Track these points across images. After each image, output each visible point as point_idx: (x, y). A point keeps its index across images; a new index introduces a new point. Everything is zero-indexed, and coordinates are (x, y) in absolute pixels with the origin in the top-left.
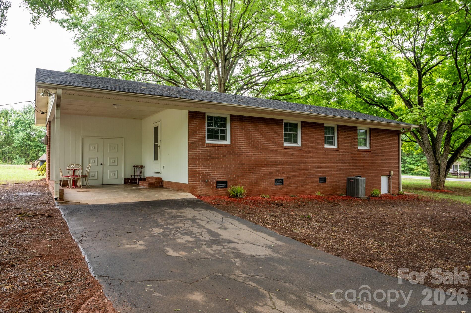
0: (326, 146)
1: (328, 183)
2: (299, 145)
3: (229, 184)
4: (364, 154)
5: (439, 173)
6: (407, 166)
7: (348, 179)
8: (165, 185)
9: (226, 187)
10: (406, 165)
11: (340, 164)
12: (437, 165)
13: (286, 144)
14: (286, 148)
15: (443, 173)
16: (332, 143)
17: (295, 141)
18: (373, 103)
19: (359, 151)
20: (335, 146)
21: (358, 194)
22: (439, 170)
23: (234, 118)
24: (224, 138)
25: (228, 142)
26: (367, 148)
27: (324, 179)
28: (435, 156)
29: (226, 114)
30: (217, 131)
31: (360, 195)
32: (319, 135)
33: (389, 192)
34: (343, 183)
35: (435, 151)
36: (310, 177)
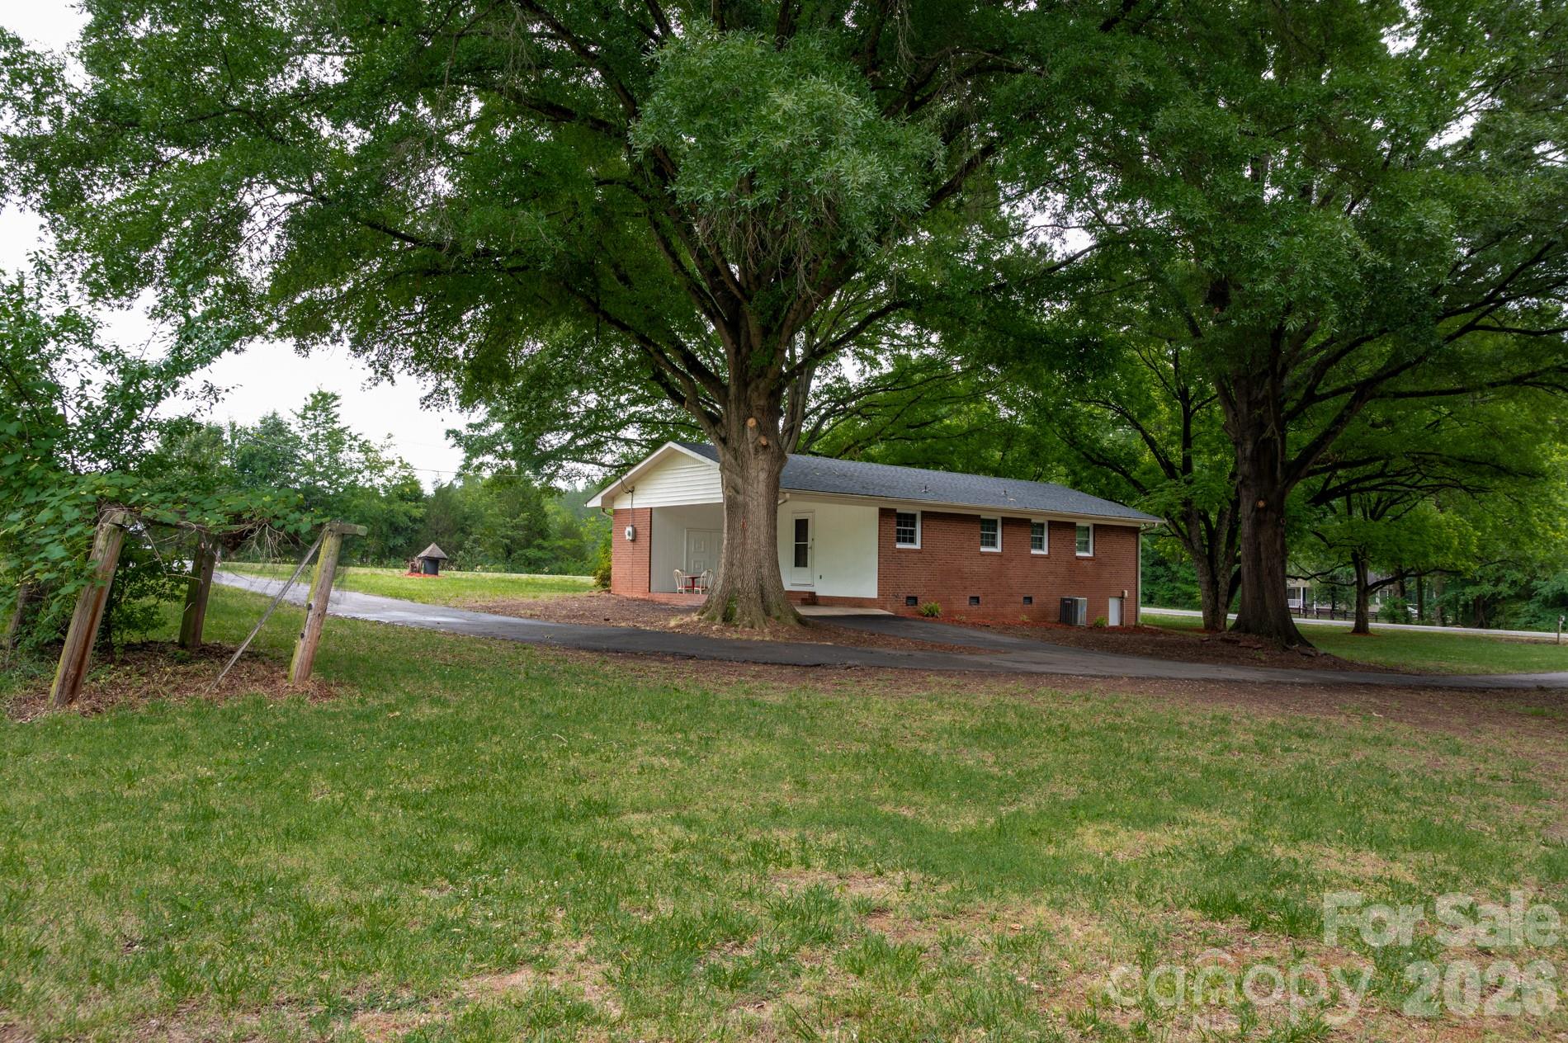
0: (1034, 552)
1: (1034, 605)
2: (998, 550)
3: (919, 601)
4: (1085, 563)
5: (1217, 599)
6: (1179, 589)
7: (1063, 600)
8: (821, 602)
9: (916, 603)
10: (1178, 585)
11: (1051, 579)
12: (1213, 584)
13: (983, 549)
14: (983, 554)
15: (1224, 599)
16: (1041, 547)
17: (994, 544)
18: (1101, 461)
19: (1078, 558)
20: (1045, 552)
21: (1076, 621)
22: (1217, 593)
23: (927, 516)
24: (912, 541)
25: (917, 546)
26: (1090, 554)
27: (1029, 600)
28: (1212, 569)
29: (916, 510)
30: (905, 532)
31: (1079, 623)
32: (1023, 536)
33: (1121, 624)
34: (1055, 606)
35: (1211, 559)
36: (1011, 595)
